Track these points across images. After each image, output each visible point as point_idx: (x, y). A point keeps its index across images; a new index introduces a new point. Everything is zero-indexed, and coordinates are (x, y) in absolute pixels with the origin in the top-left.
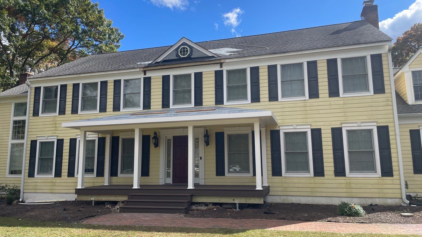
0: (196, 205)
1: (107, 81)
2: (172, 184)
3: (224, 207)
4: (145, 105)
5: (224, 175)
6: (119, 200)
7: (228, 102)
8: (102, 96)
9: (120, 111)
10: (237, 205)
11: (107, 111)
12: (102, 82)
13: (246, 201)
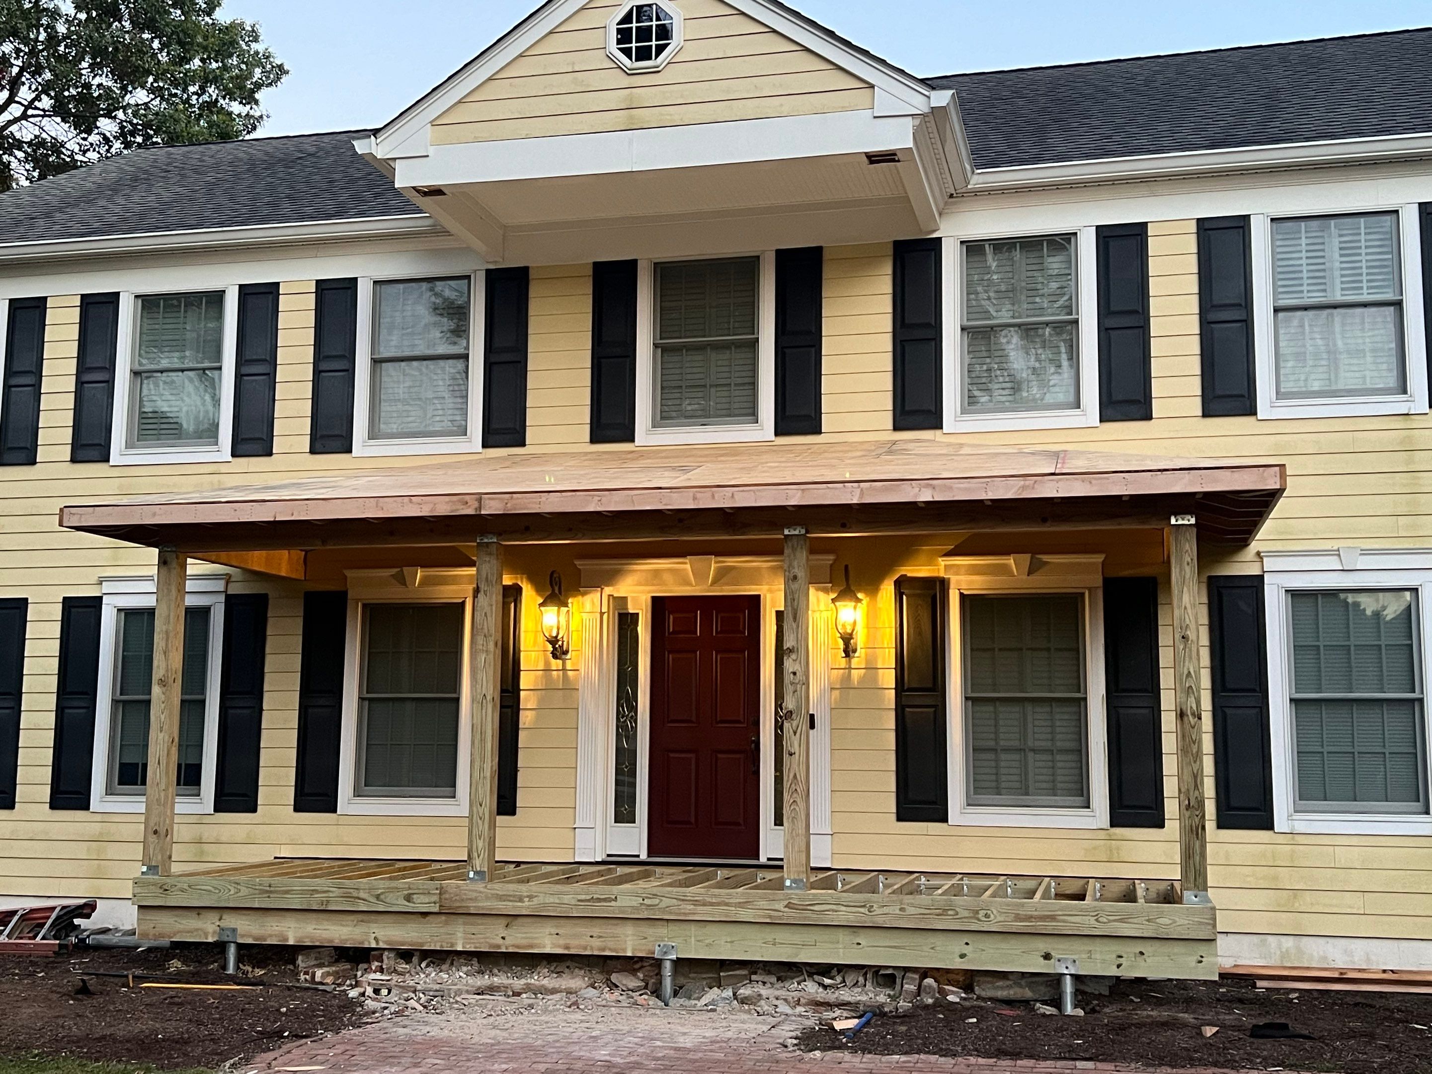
0: (827, 981)
1: (278, 284)
2: (644, 856)
3: (983, 994)
4: (494, 425)
5: (944, 819)
6: (382, 945)
7: (966, 417)
8: (245, 370)
9: (349, 450)
10: (1068, 987)
11: (274, 451)
12: (245, 291)
13: (1119, 966)
